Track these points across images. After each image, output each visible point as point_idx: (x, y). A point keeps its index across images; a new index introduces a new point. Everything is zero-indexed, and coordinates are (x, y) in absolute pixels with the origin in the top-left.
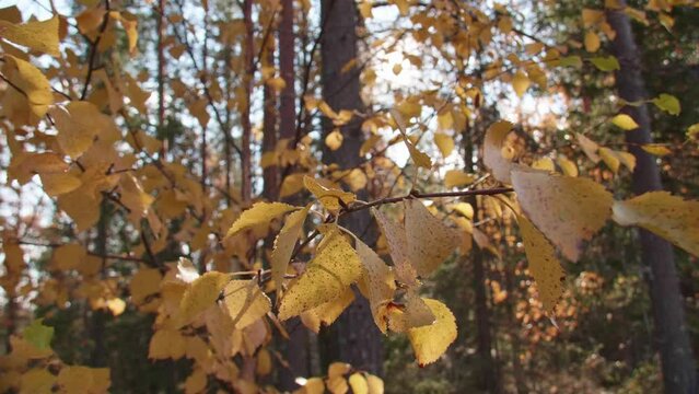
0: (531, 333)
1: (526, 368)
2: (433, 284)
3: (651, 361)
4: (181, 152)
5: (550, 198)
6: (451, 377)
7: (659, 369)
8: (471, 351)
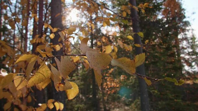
0: (107, 91)
1: (106, 101)
2: (81, 78)
3: (138, 99)
4: (7, 36)
5: (97, 58)
6: (85, 104)
7: (140, 101)
8: (91, 96)
